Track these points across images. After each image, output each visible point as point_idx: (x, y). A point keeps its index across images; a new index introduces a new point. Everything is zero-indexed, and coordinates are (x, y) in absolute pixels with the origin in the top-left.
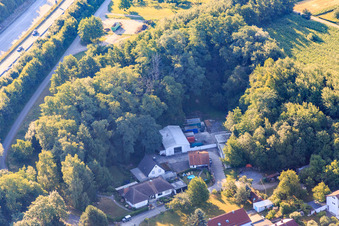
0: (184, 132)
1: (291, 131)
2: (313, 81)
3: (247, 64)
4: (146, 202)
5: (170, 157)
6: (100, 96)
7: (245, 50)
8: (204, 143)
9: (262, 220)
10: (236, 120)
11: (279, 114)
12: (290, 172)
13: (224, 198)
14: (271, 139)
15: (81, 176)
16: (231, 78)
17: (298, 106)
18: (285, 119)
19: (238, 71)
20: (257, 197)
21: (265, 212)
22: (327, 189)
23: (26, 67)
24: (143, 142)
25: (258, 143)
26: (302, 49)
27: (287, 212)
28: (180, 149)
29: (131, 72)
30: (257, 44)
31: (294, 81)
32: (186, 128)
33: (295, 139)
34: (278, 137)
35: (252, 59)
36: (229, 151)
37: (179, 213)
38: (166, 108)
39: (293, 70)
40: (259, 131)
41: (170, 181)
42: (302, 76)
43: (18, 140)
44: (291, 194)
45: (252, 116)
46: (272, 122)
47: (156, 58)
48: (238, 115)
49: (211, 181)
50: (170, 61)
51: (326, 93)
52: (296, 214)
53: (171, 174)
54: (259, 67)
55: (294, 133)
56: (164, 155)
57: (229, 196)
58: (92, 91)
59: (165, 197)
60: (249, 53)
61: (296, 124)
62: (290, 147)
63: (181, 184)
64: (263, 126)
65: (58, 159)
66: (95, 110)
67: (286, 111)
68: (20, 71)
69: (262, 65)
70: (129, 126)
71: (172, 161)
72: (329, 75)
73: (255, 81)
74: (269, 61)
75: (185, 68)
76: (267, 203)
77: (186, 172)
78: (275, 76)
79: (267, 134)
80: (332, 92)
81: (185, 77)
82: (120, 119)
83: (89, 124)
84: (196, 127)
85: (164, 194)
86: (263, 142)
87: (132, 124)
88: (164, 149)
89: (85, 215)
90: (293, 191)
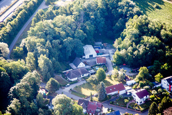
0: (94, 48)
1: (145, 49)
2: (156, 26)
3: (125, 17)
4: (77, 78)
5: (87, 59)
6: (56, 29)
7: (124, 11)
8: (103, 53)
9: (131, 89)
10: (119, 43)
11: (140, 41)
12: (144, 68)
13: (113, 78)
14: (136, 53)
15: (47, 64)
16: (117, 24)
17: (149, 37)
18: (143, 43)
19: (120, 21)
20: (128, 79)
21: (132, 85)
22: (162, 77)
23: (20, 13)
24: (76, 51)
25: (129, 54)
26: (151, 12)
27: (142, 86)
28: (92, 56)
29: (70, 19)
30: (130, 8)
31: (147, 26)
32: (95, 47)
33: (147, 53)
34: (139, 51)
35: (128, 15)
36: (116, 57)
37: (92, 84)
38: (86, 36)
39: (147, 21)
40: (130, 49)
41: (88, 69)
42: (152, 24)
43: (17, 47)
44: (144, 78)
45: (127, 41)
46: (136, 45)
47: (82, 13)
48: (120, 41)
49: (107, 71)
50: (89, 15)
51: (163, 32)
52: (147, 87)
53: (88, 67)
54: (130, 19)
55: (147, 50)
56: (84, 58)
57: (115, 78)
58: (52, 26)
59: (86, 77)
60: (126, 12)
61: (148, 46)
62: (144, 56)
63: (93, 71)
64: (132, 46)
65: (36, 56)
66: (54, 35)
67: (143, 39)
68: (17, 15)
69: (132, 18)
70: (70, 43)
71: (88, 61)
72: (164, 24)
73: (128, 26)
74: (136, 17)
75: (96, 18)
76: (133, 81)
77: (95, 66)
78: (138, 23)
79: (134, 50)
80: (165, 32)
81: (95, 22)
82: (65, 40)
83: (51, 41)
84: (100, 46)
85: (85, 75)
86: (132, 54)
87: (71, 42)
88: (84, 55)
89: (49, 82)
90: (145, 76)
